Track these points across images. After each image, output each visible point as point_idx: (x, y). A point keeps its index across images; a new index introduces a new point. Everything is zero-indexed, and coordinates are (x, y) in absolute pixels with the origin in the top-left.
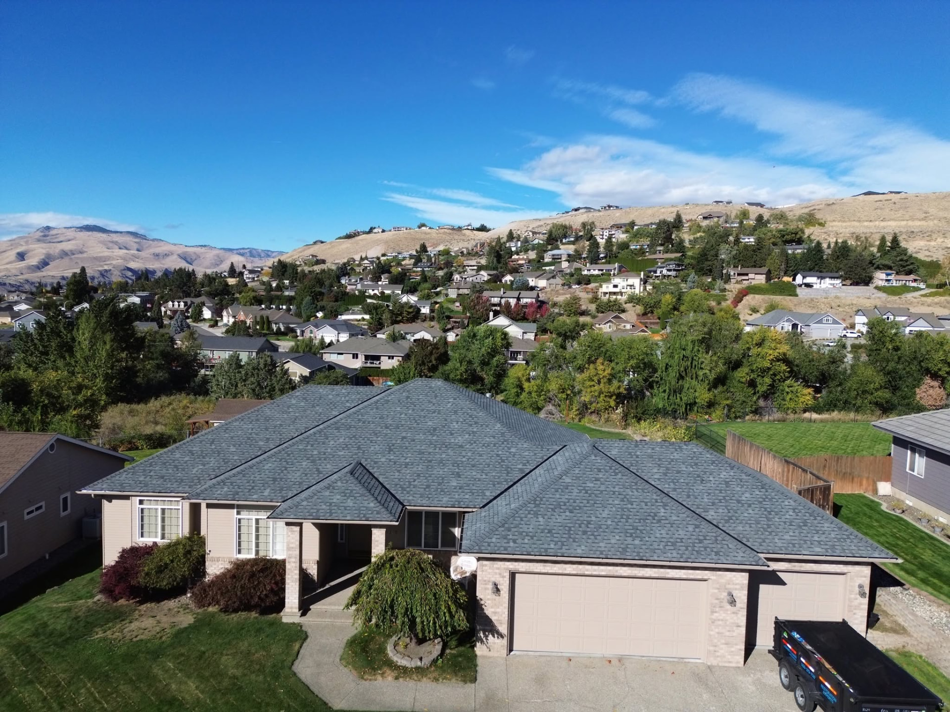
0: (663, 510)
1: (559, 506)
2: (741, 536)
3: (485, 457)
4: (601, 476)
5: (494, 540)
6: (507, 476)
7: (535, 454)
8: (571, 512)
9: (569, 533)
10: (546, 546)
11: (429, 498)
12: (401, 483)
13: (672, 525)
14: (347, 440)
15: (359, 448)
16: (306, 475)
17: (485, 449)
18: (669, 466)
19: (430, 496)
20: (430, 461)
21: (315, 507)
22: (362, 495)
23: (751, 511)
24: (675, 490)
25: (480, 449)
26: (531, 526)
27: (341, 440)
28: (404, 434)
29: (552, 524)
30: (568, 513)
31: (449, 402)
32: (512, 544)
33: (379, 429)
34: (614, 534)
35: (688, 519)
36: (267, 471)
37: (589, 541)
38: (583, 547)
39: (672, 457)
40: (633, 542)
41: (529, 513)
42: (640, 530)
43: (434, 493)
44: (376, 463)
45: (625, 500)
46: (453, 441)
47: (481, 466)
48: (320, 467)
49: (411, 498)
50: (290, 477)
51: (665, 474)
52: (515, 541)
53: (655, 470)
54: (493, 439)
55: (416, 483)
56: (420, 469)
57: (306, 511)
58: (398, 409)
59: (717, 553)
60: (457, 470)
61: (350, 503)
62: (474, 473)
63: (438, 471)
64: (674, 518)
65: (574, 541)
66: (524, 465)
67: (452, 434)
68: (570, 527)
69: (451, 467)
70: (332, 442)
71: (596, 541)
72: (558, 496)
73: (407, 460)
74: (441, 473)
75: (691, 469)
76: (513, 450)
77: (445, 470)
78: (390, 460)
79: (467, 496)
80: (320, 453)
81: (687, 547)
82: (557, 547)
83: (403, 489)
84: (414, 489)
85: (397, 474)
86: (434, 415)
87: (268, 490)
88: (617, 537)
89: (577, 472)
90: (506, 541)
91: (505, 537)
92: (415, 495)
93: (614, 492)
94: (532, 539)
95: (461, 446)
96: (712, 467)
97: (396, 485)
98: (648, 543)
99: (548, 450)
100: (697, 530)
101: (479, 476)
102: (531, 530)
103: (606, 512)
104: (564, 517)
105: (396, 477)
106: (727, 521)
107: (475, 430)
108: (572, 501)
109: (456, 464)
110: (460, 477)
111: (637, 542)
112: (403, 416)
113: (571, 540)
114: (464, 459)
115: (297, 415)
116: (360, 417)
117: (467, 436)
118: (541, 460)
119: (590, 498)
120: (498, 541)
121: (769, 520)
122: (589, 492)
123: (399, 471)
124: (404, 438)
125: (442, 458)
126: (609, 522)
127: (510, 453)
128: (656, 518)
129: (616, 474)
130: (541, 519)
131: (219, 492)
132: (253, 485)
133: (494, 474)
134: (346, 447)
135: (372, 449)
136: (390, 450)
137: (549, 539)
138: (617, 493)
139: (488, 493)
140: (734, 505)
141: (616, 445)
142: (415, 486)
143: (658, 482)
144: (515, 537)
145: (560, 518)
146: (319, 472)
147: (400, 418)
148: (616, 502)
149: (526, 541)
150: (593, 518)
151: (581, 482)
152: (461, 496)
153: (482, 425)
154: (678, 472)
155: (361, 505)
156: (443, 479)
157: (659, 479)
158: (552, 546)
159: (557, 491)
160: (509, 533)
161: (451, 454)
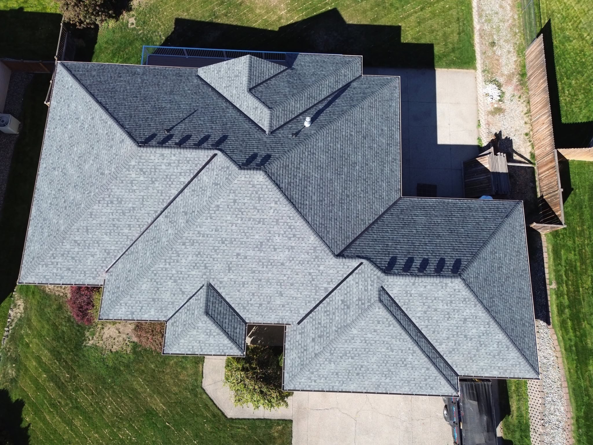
0: (411, 357)
1: (345, 354)
2: (454, 363)
3: (300, 276)
4: (378, 327)
5: (303, 380)
6: (316, 295)
7: (338, 272)
8: (352, 358)
9: (348, 375)
10: (333, 384)
11: (262, 315)
12: (242, 302)
13: (412, 368)
14: (195, 258)
15: (206, 268)
16: (174, 295)
17: (301, 267)
18: (431, 304)
19: (263, 314)
20: (260, 280)
22: (218, 334)
23: (469, 344)
24: (427, 326)
25: (297, 267)
26: (326, 370)
27: (190, 258)
28: (237, 251)
29: (338, 368)
30: (350, 360)
31: (271, 208)
32: (313, 383)
33: (217, 244)
34: (375, 375)
35: (425, 363)
36: (146, 292)
37: (359, 380)
38: (355, 385)
39: (436, 295)
40: (385, 381)
41: (326, 360)
42: (392, 372)
43: (265, 311)
44: (221, 282)
45: (390, 348)
46: (276, 258)
47: (297, 285)
48: (181, 287)
49: (250, 316)
50: (164, 297)
51: (425, 312)
52: (315, 381)
53: (420, 309)
54: (307, 256)
55: (252, 302)
56: (253, 288)
57: (185, 347)
58: (229, 218)
59: (432, 388)
60: (280, 290)
61: (212, 341)
62: (292, 292)
63: (268, 290)
64: (416, 362)
65: (350, 380)
66: (329, 283)
67: (275, 250)
68: (349, 371)
69: (275, 286)
70: (184, 261)
71: (364, 380)
72: (346, 346)
73: (244, 280)
74: (268, 292)
75: (446, 307)
76: (321, 268)
77: (272, 289)
78: (231, 279)
79: (287, 314)
80: (177, 272)
81: (416, 384)
82: (339, 385)
83: (244, 308)
84: (251, 308)
85: (238, 293)
86: (260, 225)
87: (153, 310)
88: (377, 377)
89: (363, 324)
90: (310, 381)
91: (310, 378)
92: (253, 313)
93: (384, 341)
94: (326, 379)
95: (282, 264)
96: (462, 305)
97: (239, 304)
98: (394, 381)
100: (427, 372)
101: (296, 296)
102: (326, 373)
103: (375, 358)
104: (347, 362)
105: (237, 296)
106: (450, 352)
107: (293, 244)
108: (354, 349)
109: (280, 283)
110: (282, 296)
111: (388, 380)
112: (234, 227)
113: (349, 379)
114: (285, 278)
116: (199, 229)
117: (287, 253)
118: (342, 279)
119: (367, 347)
120: (306, 381)
121: (477, 351)
122: (367, 342)
123: (239, 291)
124: (238, 254)
125: (269, 277)
126: (375, 366)
127: (319, 271)
128: (405, 363)
129: (390, 326)
130: (333, 364)
131: (120, 312)
132: (141, 305)
133: (306, 293)
134: (195, 266)
135: (216, 267)
136: (230, 269)
137: (335, 379)
138: (385, 342)
139: (301, 312)
140: (461, 338)
141: (399, 283)
142: (252, 305)
143: (418, 320)
144: (316, 379)
145: (345, 364)
146: (183, 293)
147: (232, 230)
148: (383, 350)
149: (322, 381)
150: (365, 363)
151: (364, 333)
152: (283, 314)
153: (299, 238)
154: (436, 310)
155: (219, 342)
156: (270, 298)
157: (419, 317)
158: (337, 384)
159: (346, 342)
160: (312, 375)
161: (275, 272)
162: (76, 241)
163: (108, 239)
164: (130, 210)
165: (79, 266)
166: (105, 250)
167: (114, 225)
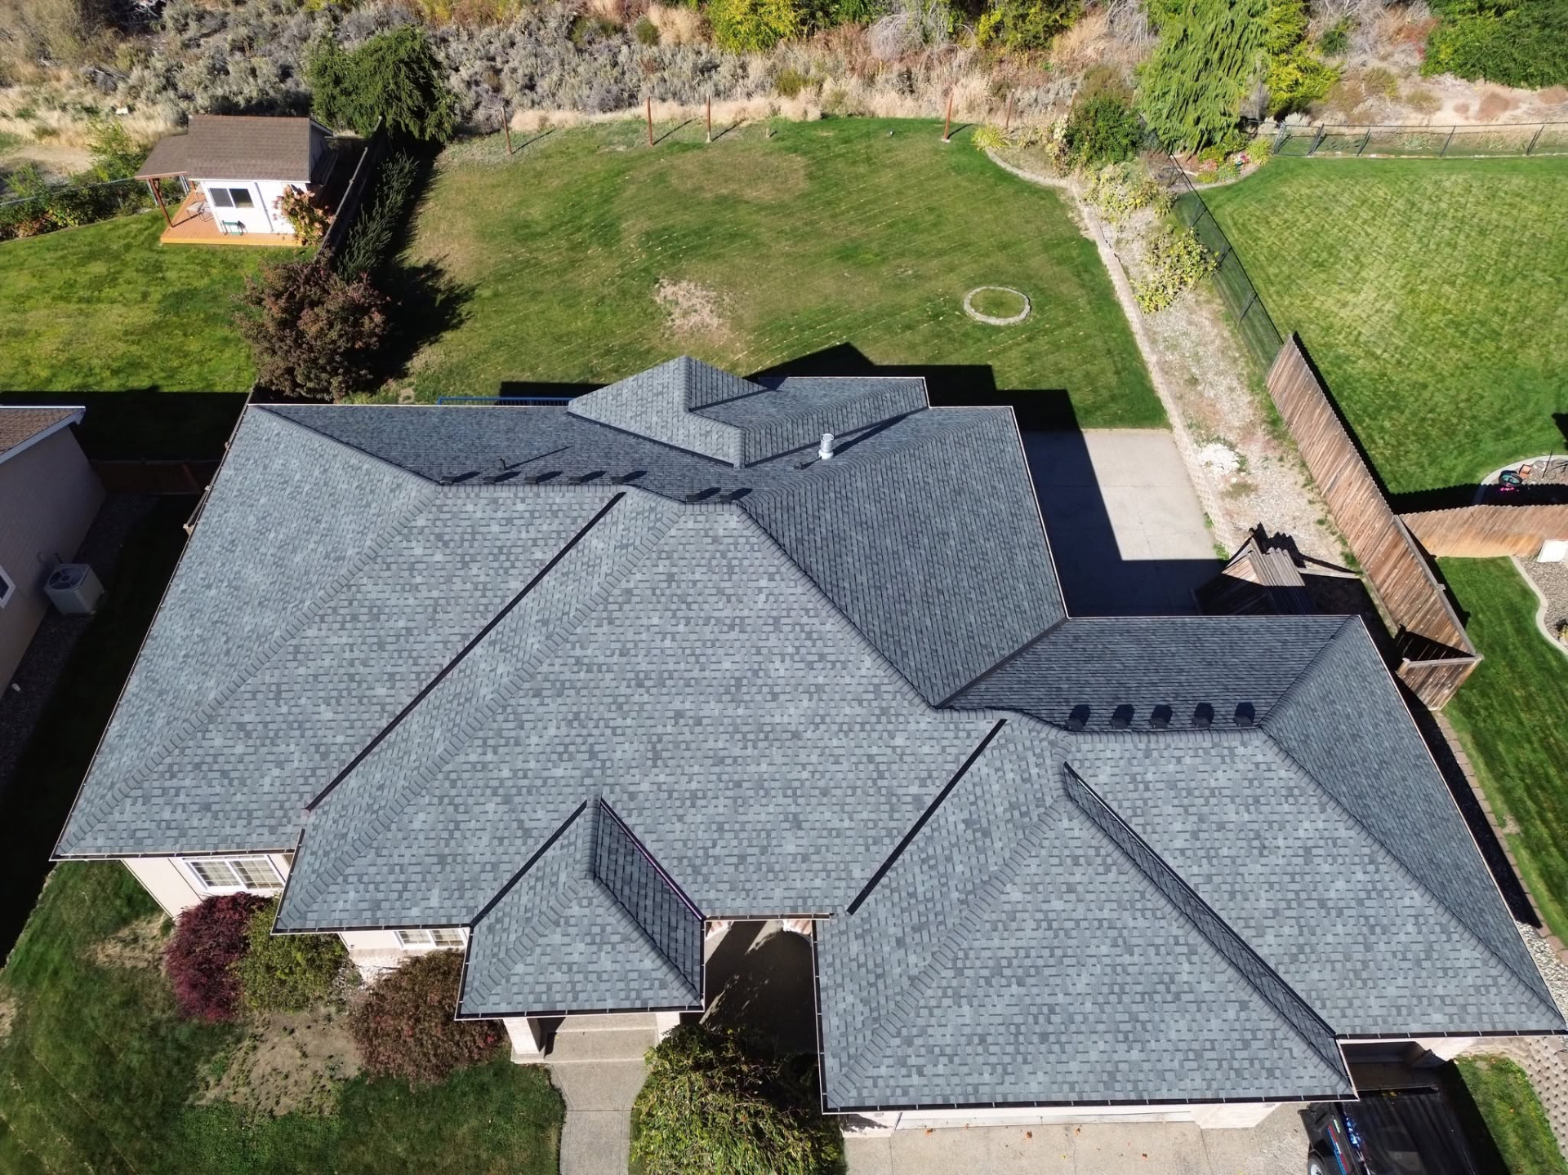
0: (1186, 967)
1: (998, 971)
2: (1314, 994)
3: (845, 766)
4: (1078, 878)
5: (883, 1071)
6: (892, 819)
7: (944, 748)
8: (1020, 984)
9: (1017, 1043)
10: (974, 1079)
11: (748, 891)
12: (690, 853)
13: (1199, 1003)
14: (564, 730)
15: (593, 755)
16: (501, 839)
17: (844, 742)
18: (1205, 810)
19: (748, 886)
20: (738, 785)
21: (541, 979)
22: (626, 939)
23: (1340, 929)
24: (1209, 879)
25: (835, 742)
26: (949, 1030)
27: (552, 731)
28: (677, 705)
29: (984, 1020)
30: (1014, 988)
31: (760, 590)
32: (915, 1079)
33: (623, 690)
34: (1094, 1037)
35: (1231, 987)
36: (421, 836)
37: (1052, 1058)
38: (1040, 1076)
39: (1213, 784)
40: (1126, 1057)
41: (945, 996)
42: (1143, 1023)
43: (755, 877)
44: (632, 796)
45: (1120, 942)
46: (777, 719)
47: (839, 792)
48: (523, 816)
49: (712, 895)
50: (471, 849)
51: (1195, 835)
52: (921, 1074)
53: (1178, 826)
54: (858, 710)
55: (717, 851)
56: (721, 810)
57: (527, 989)
58: (655, 620)
59: (1270, 1073)
60: (793, 809)
61: (606, 963)
62: (828, 815)
63: (760, 814)
64: (1206, 986)
65: (1025, 1062)
66: (923, 785)
67: (775, 697)
68: (1018, 1026)
69: (781, 800)
70: (534, 740)
71: (1064, 1058)
72: (996, 943)
73: (694, 785)
74: (763, 817)
75: (1246, 817)
76: (899, 741)
77: (771, 809)
78: (659, 785)
79: (818, 882)
80: (515, 772)
81: (1220, 1061)
82: (994, 1080)
83: (696, 871)
84: (715, 869)
85: (678, 826)
86: (733, 635)
87: (436, 892)
88: (1101, 1046)
89: (1033, 869)
90: (904, 1071)
91: (903, 1062)
92: (721, 886)
93: (1100, 921)
94: (951, 1062)
95: (796, 735)
96: (1286, 807)
97: (680, 859)
98: (1154, 1057)
99: (969, 736)
100: (1243, 1015)
101: (836, 824)
102: (948, 1040)
103: (1085, 978)
104: (1007, 999)
105: (677, 835)
106: (1294, 959)
107: (821, 680)
108: (1022, 953)
109: (792, 790)
110: (800, 828)
111: (1135, 1055)
112: (668, 643)
113: (1020, 1058)
114: (805, 775)
115: (435, 594)
116: (578, 652)
117: (805, 703)
118: (956, 768)
119: (1056, 943)
120: (892, 1071)
121: (1368, 948)
122: (1055, 925)
123: (680, 818)
124: (679, 715)
125: (760, 774)
126: (1088, 1006)
127: (894, 748)
128: (1173, 988)
129: (1107, 871)
130: (966, 1008)
131: (341, 904)
132: (403, 878)
133: (865, 815)
134: (564, 753)
135: (619, 754)
136: (657, 756)
137: (980, 1060)
138: (1105, 924)
139: (857, 873)
140: (1312, 912)
141: (1109, 754)
142: (717, 859)
143: (1180, 860)
144: (921, 1061)
145: (1001, 1004)
146: (527, 834)
147: (662, 651)
148: (1104, 949)
149: (941, 1069)
150: (1061, 998)
151: (1040, 897)
152: (807, 883)
153: (834, 663)
154: (1221, 827)
155: (628, 967)
156: (768, 835)
157: (1182, 851)
158: (987, 1077)
159: (995, 930)
160: (910, 1051)
161: (779, 760)
162: (241, 726)
163: (330, 716)
164: (398, 636)
165: (239, 797)
166: (317, 747)
167: (352, 678)
